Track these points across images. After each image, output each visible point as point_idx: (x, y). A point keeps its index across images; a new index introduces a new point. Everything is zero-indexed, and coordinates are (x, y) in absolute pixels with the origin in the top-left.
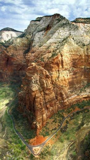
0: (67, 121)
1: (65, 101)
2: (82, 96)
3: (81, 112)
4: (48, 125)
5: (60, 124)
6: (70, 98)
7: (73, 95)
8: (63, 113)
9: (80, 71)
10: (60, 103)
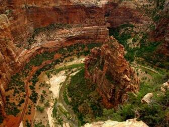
0: (30, 86)
1: (16, 61)
2: (33, 48)
3: (42, 70)
4: (10, 99)
5: (25, 93)
6: (20, 55)
7: (23, 50)
8: (19, 79)
9: (21, 13)
10: (9, 65)
